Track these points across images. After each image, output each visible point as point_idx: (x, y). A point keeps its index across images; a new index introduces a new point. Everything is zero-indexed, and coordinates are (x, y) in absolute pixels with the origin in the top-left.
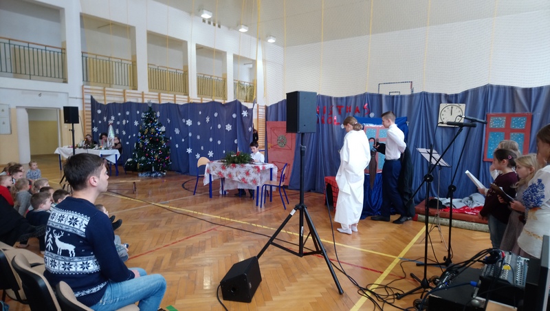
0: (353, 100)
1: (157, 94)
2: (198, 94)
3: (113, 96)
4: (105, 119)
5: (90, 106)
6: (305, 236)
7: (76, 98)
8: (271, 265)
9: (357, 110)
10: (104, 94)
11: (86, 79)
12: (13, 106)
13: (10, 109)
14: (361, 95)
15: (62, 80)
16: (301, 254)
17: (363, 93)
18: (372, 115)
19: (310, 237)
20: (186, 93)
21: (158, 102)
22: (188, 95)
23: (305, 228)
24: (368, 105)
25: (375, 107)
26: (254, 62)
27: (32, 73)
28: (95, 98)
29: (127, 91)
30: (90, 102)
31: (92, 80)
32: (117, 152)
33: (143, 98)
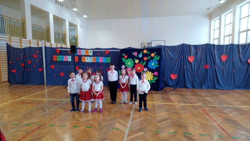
1: (36, 41)
2: (55, 42)
3: (14, 42)
10: (10, 41)
21: (37, 46)
22: (50, 42)
29: (22, 39)
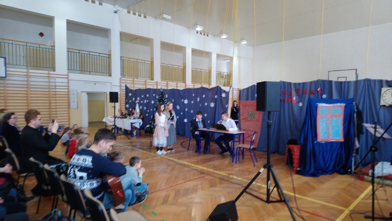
0: (309, 85)
1: (166, 82)
2: (192, 82)
3: (138, 84)
4: (134, 99)
5: (125, 91)
6: (271, 188)
7: (117, 86)
8: (245, 208)
9: (311, 93)
10: (133, 83)
11: (123, 74)
12: (79, 91)
13: (77, 93)
14: (315, 82)
15: (108, 75)
16: (268, 201)
17: (316, 79)
18: (324, 96)
19: (275, 189)
20: (184, 81)
21: (166, 88)
22: (185, 83)
23: (271, 181)
24: (321, 89)
25: (327, 90)
26: (231, 58)
27: (91, 71)
28: (128, 85)
29: (148, 81)
30: (124, 88)
31: (126, 74)
32: (141, 121)
33: (157, 85)
